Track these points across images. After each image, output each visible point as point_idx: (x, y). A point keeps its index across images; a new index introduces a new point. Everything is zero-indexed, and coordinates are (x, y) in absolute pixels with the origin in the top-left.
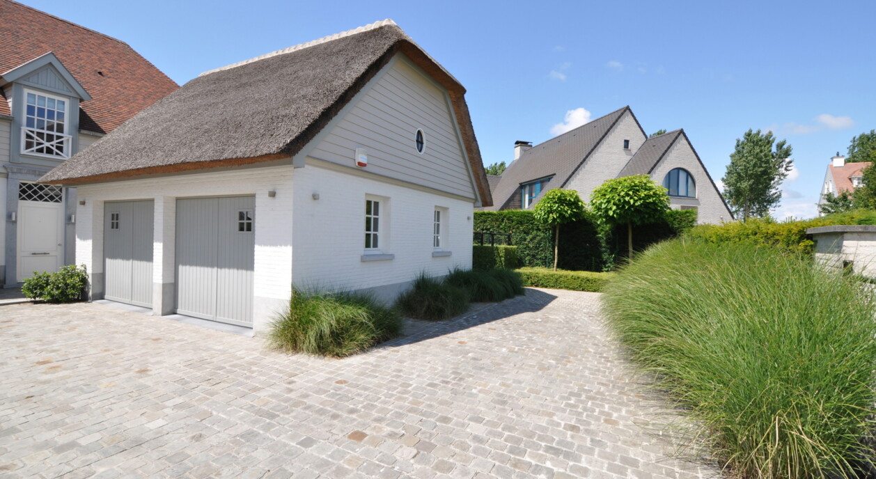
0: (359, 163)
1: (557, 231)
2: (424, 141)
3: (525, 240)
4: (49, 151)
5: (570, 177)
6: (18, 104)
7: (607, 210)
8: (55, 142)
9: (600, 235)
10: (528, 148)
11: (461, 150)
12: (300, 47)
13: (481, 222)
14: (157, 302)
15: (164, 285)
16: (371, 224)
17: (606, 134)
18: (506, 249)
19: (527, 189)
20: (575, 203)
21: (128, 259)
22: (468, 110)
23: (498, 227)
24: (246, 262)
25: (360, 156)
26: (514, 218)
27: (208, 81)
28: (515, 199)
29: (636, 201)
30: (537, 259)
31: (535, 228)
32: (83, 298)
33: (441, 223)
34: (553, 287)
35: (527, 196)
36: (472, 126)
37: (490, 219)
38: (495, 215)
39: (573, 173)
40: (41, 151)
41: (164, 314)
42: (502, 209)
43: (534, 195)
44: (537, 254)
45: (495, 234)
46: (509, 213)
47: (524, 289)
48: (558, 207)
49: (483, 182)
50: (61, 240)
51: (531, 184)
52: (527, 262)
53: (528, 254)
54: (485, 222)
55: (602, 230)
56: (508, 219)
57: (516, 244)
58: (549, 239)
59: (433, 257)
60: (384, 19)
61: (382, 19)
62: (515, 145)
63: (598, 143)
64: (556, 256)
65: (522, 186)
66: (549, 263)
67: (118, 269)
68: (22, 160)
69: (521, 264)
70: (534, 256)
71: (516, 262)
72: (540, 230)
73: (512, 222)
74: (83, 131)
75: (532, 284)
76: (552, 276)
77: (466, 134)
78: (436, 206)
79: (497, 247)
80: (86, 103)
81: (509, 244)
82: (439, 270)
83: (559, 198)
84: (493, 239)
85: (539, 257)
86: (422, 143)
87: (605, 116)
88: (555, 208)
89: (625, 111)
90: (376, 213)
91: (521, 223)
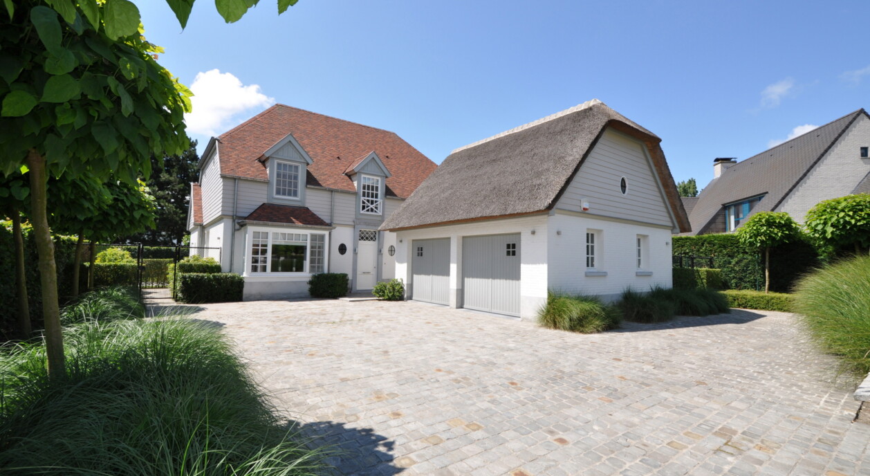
0: (584, 209)
1: (767, 254)
2: (627, 185)
3: (730, 263)
4: (372, 210)
5: (787, 194)
6: (359, 184)
7: (824, 232)
8: (374, 204)
9: (822, 257)
10: (732, 164)
11: (658, 187)
12: (526, 127)
13: (679, 247)
14: (453, 300)
15: (457, 290)
16: (590, 250)
17: (833, 143)
18: (707, 271)
19: (732, 210)
20: (788, 224)
21: (429, 274)
22: (663, 154)
23: (698, 251)
24: (516, 275)
25: (585, 203)
26: (716, 241)
27: (461, 157)
28: (719, 220)
29: (857, 221)
30: (745, 282)
31: (741, 251)
32: (401, 298)
33: (642, 248)
34: (763, 309)
35: (732, 218)
36: (668, 167)
37: (688, 243)
38: (693, 239)
39: (791, 190)
40: (368, 210)
41: (457, 308)
42: (701, 233)
43: (741, 216)
44: (745, 277)
45: (695, 258)
46: (709, 237)
47: (730, 310)
48: (767, 230)
49: (680, 212)
50: (375, 265)
51: (737, 204)
52: (734, 285)
53: (734, 278)
54: (683, 246)
55: (824, 252)
56: (709, 243)
57: (719, 267)
58: (758, 263)
59: (637, 275)
60: (591, 100)
61: (589, 100)
62: (714, 163)
63: (823, 155)
64: (767, 279)
65: (726, 207)
66: (760, 286)
67: (421, 281)
68: (361, 217)
69: (726, 286)
70: (741, 279)
71: (720, 284)
72: (747, 253)
73: (714, 245)
74: (388, 197)
75: (739, 305)
76: (762, 297)
77: (662, 173)
78: (638, 235)
79: (697, 270)
80: (390, 178)
81: (711, 267)
82: (643, 287)
83: (767, 221)
84: (693, 263)
85: (748, 280)
86: (625, 187)
87: (832, 123)
88: (762, 231)
89: (858, 115)
90: (592, 242)
91: (725, 247)
